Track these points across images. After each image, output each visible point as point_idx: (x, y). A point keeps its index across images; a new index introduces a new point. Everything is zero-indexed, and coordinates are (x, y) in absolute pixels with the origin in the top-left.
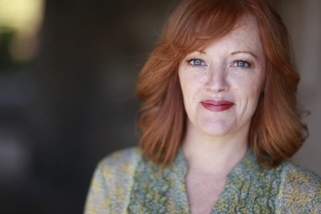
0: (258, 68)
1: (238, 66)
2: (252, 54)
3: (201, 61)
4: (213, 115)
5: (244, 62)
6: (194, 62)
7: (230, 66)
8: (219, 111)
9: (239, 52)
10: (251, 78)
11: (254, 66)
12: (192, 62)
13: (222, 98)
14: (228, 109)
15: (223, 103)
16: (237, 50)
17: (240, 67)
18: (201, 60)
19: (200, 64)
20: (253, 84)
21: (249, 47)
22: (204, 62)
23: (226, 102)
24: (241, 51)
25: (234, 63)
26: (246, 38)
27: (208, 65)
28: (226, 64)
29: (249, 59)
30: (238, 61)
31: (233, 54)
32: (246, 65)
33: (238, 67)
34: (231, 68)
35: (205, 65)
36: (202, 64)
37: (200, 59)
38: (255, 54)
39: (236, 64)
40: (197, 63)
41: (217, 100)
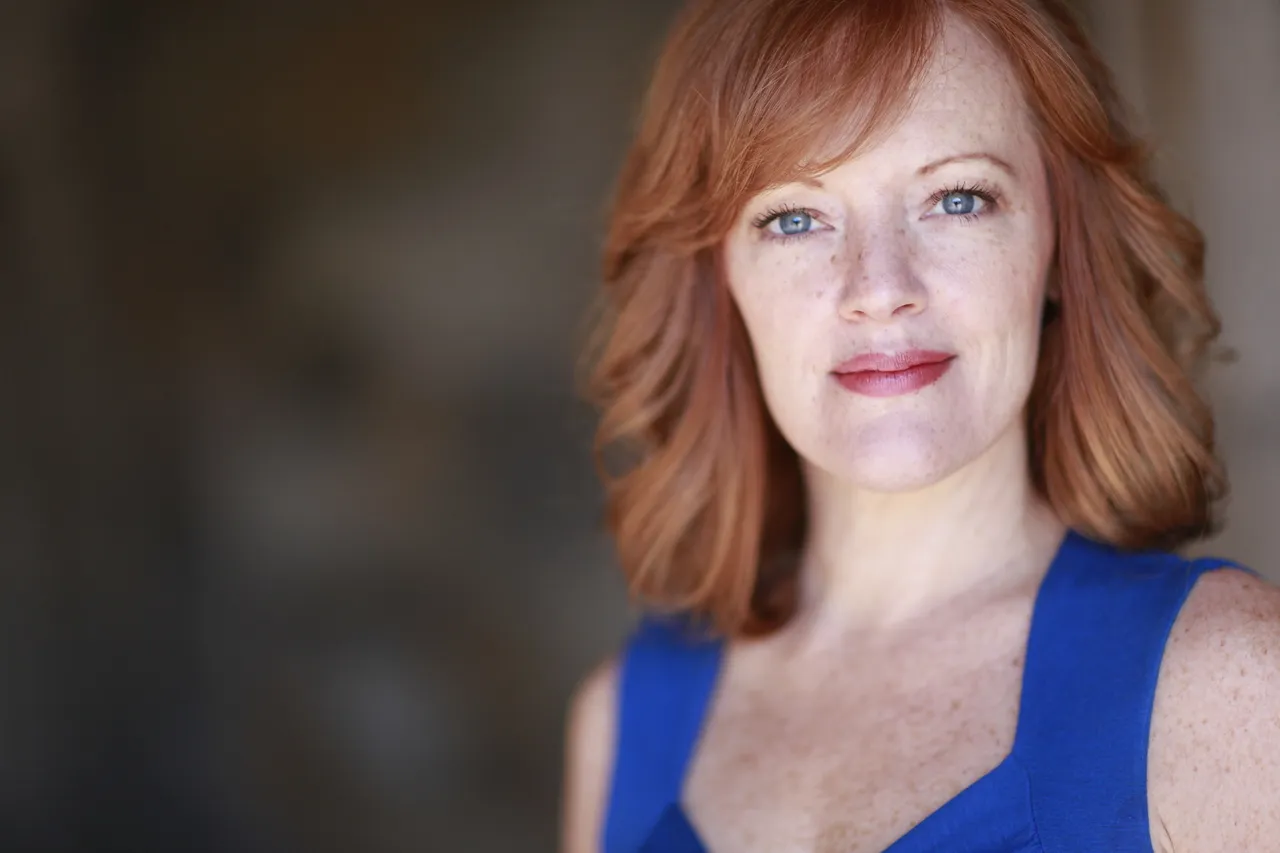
0: (1023, 209)
1: (949, 212)
2: (996, 160)
3: (808, 216)
4: (884, 412)
5: (969, 194)
6: (783, 225)
7: (921, 219)
8: (903, 391)
9: (947, 161)
10: (1003, 252)
11: (1006, 203)
12: (775, 226)
13: (910, 342)
14: (935, 379)
15: (917, 361)
16: (937, 155)
17: (956, 218)
18: (810, 213)
19: (806, 230)
20: (1015, 272)
21: (980, 137)
22: (821, 218)
23: (925, 354)
24: (953, 153)
25: (932, 202)
26: (964, 103)
27: (839, 225)
28: (905, 211)
29: (985, 181)
30: (945, 195)
31: (925, 170)
32: (978, 203)
33: (950, 217)
34: (923, 225)
35: (825, 229)
36: (815, 224)
37: (804, 209)
38: (1003, 157)
39: (939, 208)
40: (793, 227)
41: (890, 353)
